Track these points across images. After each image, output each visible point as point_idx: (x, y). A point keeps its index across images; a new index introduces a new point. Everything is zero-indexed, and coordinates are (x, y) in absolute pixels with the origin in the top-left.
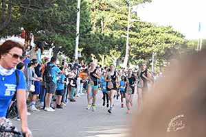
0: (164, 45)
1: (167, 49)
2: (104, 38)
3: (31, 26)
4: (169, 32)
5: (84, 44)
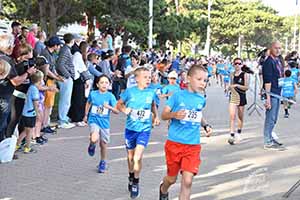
0: (255, 25)
1: (257, 29)
2: (182, 20)
3: (94, 10)
4: (259, 8)
5: (159, 29)
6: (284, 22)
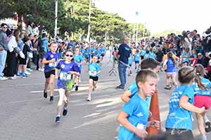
2: (74, 20)
3: (22, 11)
6: (129, 26)
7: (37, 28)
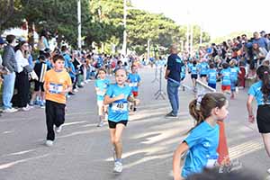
0: (159, 31)
1: (161, 35)
2: (104, 26)
3: (33, 17)
5: (86, 33)
7: (54, 39)
